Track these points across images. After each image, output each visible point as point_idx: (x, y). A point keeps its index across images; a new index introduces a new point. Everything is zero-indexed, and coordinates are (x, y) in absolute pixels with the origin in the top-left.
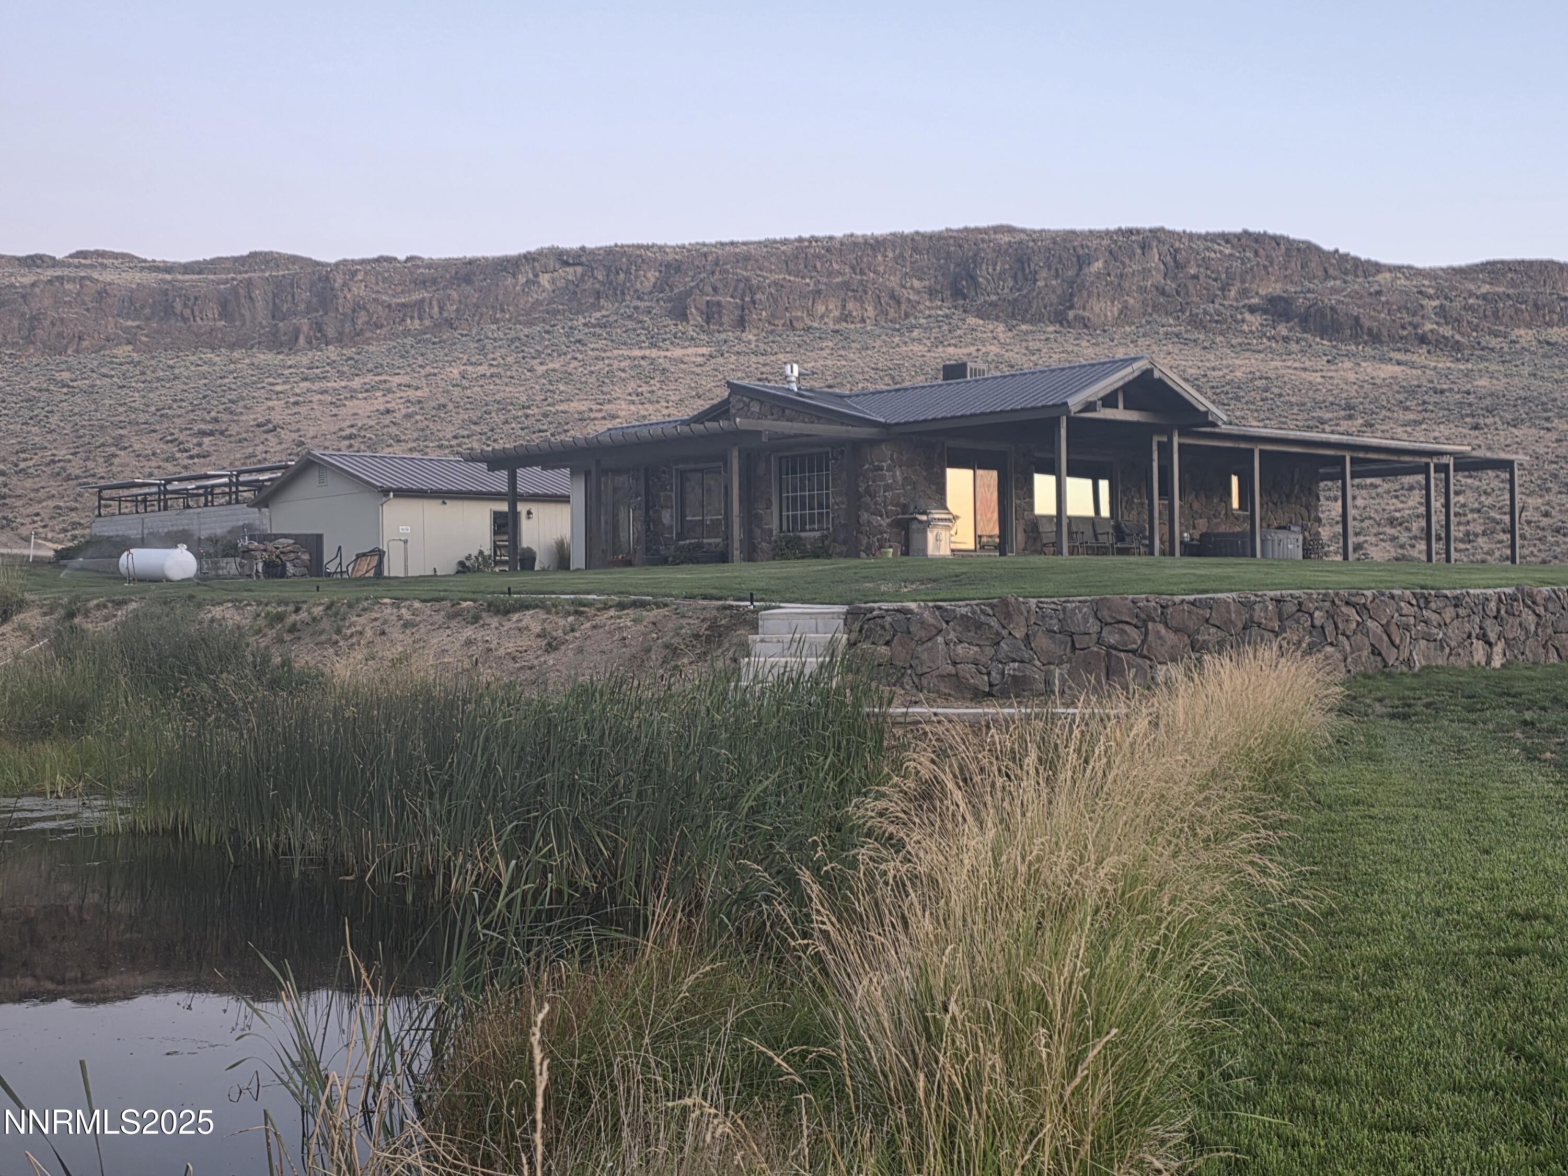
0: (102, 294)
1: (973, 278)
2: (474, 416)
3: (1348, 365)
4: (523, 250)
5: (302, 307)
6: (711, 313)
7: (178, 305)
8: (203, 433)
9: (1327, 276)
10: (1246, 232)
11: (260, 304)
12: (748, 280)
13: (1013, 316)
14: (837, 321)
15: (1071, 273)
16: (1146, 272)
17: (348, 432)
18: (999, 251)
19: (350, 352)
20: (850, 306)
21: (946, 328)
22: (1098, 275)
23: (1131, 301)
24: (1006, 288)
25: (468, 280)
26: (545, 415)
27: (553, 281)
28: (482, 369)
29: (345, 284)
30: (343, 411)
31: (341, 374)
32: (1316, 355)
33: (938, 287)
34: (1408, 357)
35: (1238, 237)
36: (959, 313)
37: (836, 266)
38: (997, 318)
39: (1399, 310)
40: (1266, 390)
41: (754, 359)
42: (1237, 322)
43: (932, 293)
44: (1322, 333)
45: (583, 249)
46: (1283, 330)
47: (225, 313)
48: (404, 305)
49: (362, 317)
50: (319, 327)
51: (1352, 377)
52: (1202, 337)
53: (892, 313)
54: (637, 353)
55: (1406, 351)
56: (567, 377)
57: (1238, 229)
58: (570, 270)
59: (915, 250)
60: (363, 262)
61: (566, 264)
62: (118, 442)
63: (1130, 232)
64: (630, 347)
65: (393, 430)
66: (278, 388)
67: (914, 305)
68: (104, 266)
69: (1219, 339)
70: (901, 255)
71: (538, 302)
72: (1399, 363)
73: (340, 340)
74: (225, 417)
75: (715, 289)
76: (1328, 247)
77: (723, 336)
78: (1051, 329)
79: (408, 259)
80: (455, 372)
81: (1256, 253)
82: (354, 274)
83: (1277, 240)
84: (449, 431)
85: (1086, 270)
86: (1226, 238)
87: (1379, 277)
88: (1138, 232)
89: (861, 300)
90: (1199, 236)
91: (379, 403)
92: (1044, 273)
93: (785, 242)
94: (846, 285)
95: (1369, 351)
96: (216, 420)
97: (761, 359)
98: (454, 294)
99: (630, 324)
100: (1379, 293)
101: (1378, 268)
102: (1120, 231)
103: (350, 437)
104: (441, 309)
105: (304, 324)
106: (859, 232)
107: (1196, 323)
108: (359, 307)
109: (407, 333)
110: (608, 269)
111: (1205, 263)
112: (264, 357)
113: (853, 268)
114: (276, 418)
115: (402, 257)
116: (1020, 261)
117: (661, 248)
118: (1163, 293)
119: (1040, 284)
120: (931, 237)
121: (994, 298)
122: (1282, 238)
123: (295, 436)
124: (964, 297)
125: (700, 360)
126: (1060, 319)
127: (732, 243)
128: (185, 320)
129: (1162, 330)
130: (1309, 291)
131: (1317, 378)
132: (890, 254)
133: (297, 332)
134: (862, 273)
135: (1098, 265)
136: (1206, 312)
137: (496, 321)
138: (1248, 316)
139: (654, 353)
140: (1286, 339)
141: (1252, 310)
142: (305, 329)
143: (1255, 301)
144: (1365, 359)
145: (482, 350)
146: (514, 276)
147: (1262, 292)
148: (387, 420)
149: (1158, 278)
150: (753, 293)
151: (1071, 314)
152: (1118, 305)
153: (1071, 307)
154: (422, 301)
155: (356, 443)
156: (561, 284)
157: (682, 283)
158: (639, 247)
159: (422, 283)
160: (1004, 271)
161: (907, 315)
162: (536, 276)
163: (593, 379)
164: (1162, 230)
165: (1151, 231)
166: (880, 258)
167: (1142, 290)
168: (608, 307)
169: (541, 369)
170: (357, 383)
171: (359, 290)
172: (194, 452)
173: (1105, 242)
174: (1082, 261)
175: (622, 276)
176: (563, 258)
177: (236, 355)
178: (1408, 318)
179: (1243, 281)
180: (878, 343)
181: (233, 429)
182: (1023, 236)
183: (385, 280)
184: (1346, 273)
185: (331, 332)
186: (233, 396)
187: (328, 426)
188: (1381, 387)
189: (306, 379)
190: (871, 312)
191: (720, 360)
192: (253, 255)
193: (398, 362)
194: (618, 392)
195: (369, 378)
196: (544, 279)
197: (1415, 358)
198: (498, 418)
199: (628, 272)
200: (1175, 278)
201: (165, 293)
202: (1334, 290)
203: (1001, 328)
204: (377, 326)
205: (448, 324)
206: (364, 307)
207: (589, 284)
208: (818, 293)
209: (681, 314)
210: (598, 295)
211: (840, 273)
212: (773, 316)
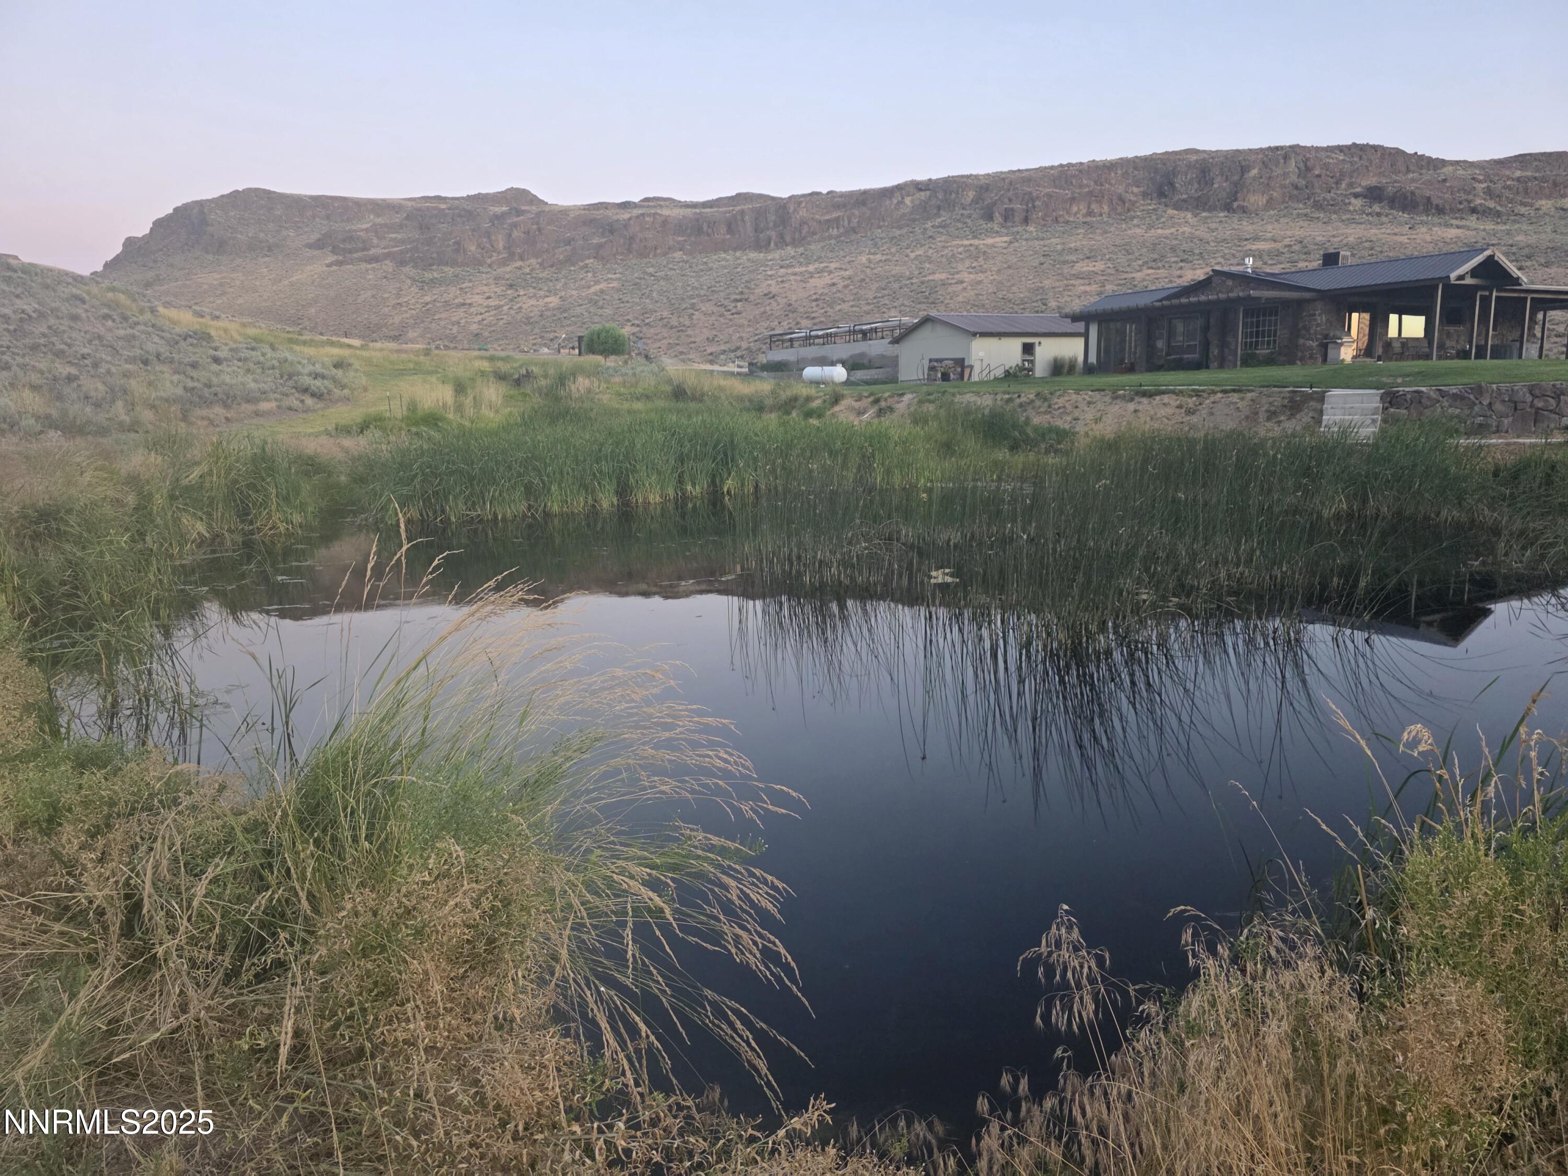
0: (665, 222)
1: (1172, 184)
2: (883, 284)
3: (1424, 229)
4: (895, 183)
5: (771, 224)
6: (1008, 216)
7: (705, 228)
8: (737, 301)
9: (1408, 171)
10: (1354, 144)
11: (748, 224)
12: (1031, 193)
13: (1197, 207)
14: (1085, 216)
15: (1236, 178)
16: (1285, 175)
17: (814, 297)
18: (1190, 166)
19: (801, 250)
20: (1093, 206)
21: (1154, 217)
22: (1254, 178)
23: (1275, 194)
24: (1193, 190)
25: (864, 203)
26: (923, 283)
27: (912, 201)
28: (878, 257)
29: (795, 210)
30: (808, 285)
31: (801, 264)
32: (1400, 224)
33: (1149, 191)
34: (1463, 223)
35: (1349, 147)
36: (1162, 207)
37: (1085, 182)
38: (1187, 209)
39: (1459, 191)
40: (1372, 249)
41: (1037, 243)
42: (1345, 204)
43: (1145, 195)
44: (1404, 209)
45: (930, 180)
46: (1376, 208)
47: (730, 230)
48: (828, 221)
49: (805, 229)
50: (781, 236)
51: (1428, 238)
52: (1322, 215)
53: (1119, 209)
54: (966, 242)
55: (1462, 218)
56: (929, 259)
57: (1350, 143)
58: (923, 194)
59: (1136, 168)
60: (803, 196)
61: (921, 190)
62: (693, 306)
63: (1277, 148)
64: (961, 239)
65: (838, 295)
66: (769, 273)
67: (1133, 203)
68: (661, 206)
69: (1334, 216)
70: (1126, 172)
71: (904, 215)
72: (1458, 227)
73: (794, 243)
74: (745, 290)
75: (1010, 200)
76: (1410, 151)
77: (1015, 229)
78: (1222, 214)
79: (829, 193)
80: (863, 259)
81: (1361, 158)
82: (800, 203)
83: (1375, 148)
84: (870, 295)
85: (1246, 176)
86: (1340, 149)
87: (1445, 170)
88: (1282, 148)
89: (1100, 202)
90: (1322, 149)
91: (827, 279)
92: (1219, 179)
93: (1052, 168)
94: (1091, 193)
95: (1436, 220)
96: (742, 293)
97: (1042, 243)
98: (856, 212)
99: (960, 225)
100: (1445, 181)
101: (1444, 163)
102: (1270, 149)
103: (816, 300)
104: (849, 222)
105: (773, 234)
106: (1098, 159)
107: (1318, 206)
108: (803, 223)
109: (830, 237)
110: (945, 192)
111: (1326, 166)
112: (753, 255)
113: (1096, 182)
114: (774, 290)
115: (824, 194)
116: (1204, 172)
117: (977, 176)
118: (1296, 188)
119: (1216, 186)
120: (1145, 159)
121: (1185, 196)
122: (1379, 146)
123: (785, 300)
124: (1166, 196)
125: (1005, 245)
126: (1228, 208)
127: (1019, 171)
128: (708, 235)
129: (1295, 212)
130: (1396, 181)
131: (1404, 239)
132: (1119, 172)
133: (770, 240)
134: (1101, 185)
135: (1254, 172)
136: (1324, 199)
137: (880, 227)
138: (1353, 200)
139: (976, 242)
140: (1379, 215)
141: (1356, 196)
142: (774, 237)
143: (1359, 190)
144: (1434, 225)
145: (875, 245)
146: (890, 199)
147: (1364, 183)
148: (834, 289)
149: (1294, 178)
150: (1034, 201)
151: (1235, 205)
152: (1266, 197)
153: (1236, 200)
154: (838, 217)
155: (820, 302)
156: (917, 202)
157: (990, 198)
158: (963, 176)
159: (837, 207)
160: (1192, 179)
161: (1129, 210)
162: (903, 198)
163: (944, 260)
164: (1298, 146)
165: (1290, 147)
166: (1112, 174)
167: (1283, 187)
168: (945, 216)
169: (912, 255)
170: (811, 268)
171: (803, 213)
172: (734, 311)
173: (1260, 156)
174: (1244, 170)
175: (953, 195)
176: (918, 186)
177: (738, 254)
178: (1464, 197)
179: (1351, 177)
180: (1112, 229)
181: (752, 298)
182: (1206, 156)
183: (817, 206)
184: (1421, 168)
185: (788, 239)
186: (746, 278)
188: (1449, 244)
189: (782, 267)
190: (1106, 208)
191: (1016, 244)
192: (739, 195)
193: (830, 255)
194: (960, 267)
195: (817, 265)
196: (908, 200)
197: (1468, 223)
198: (896, 286)
199: (957, 193)
200: (1304, 178)
201: (697, 220)
202: (1413, 180)
203: (1189, 215)
204: (814, 233)
205: (854, 230)
206: (806, 223)
207: (933, 202)
208: (1073, 199)
209: (990, 217)
210: (939, 208)
211: (1088, 186)
212: (1046, 215)
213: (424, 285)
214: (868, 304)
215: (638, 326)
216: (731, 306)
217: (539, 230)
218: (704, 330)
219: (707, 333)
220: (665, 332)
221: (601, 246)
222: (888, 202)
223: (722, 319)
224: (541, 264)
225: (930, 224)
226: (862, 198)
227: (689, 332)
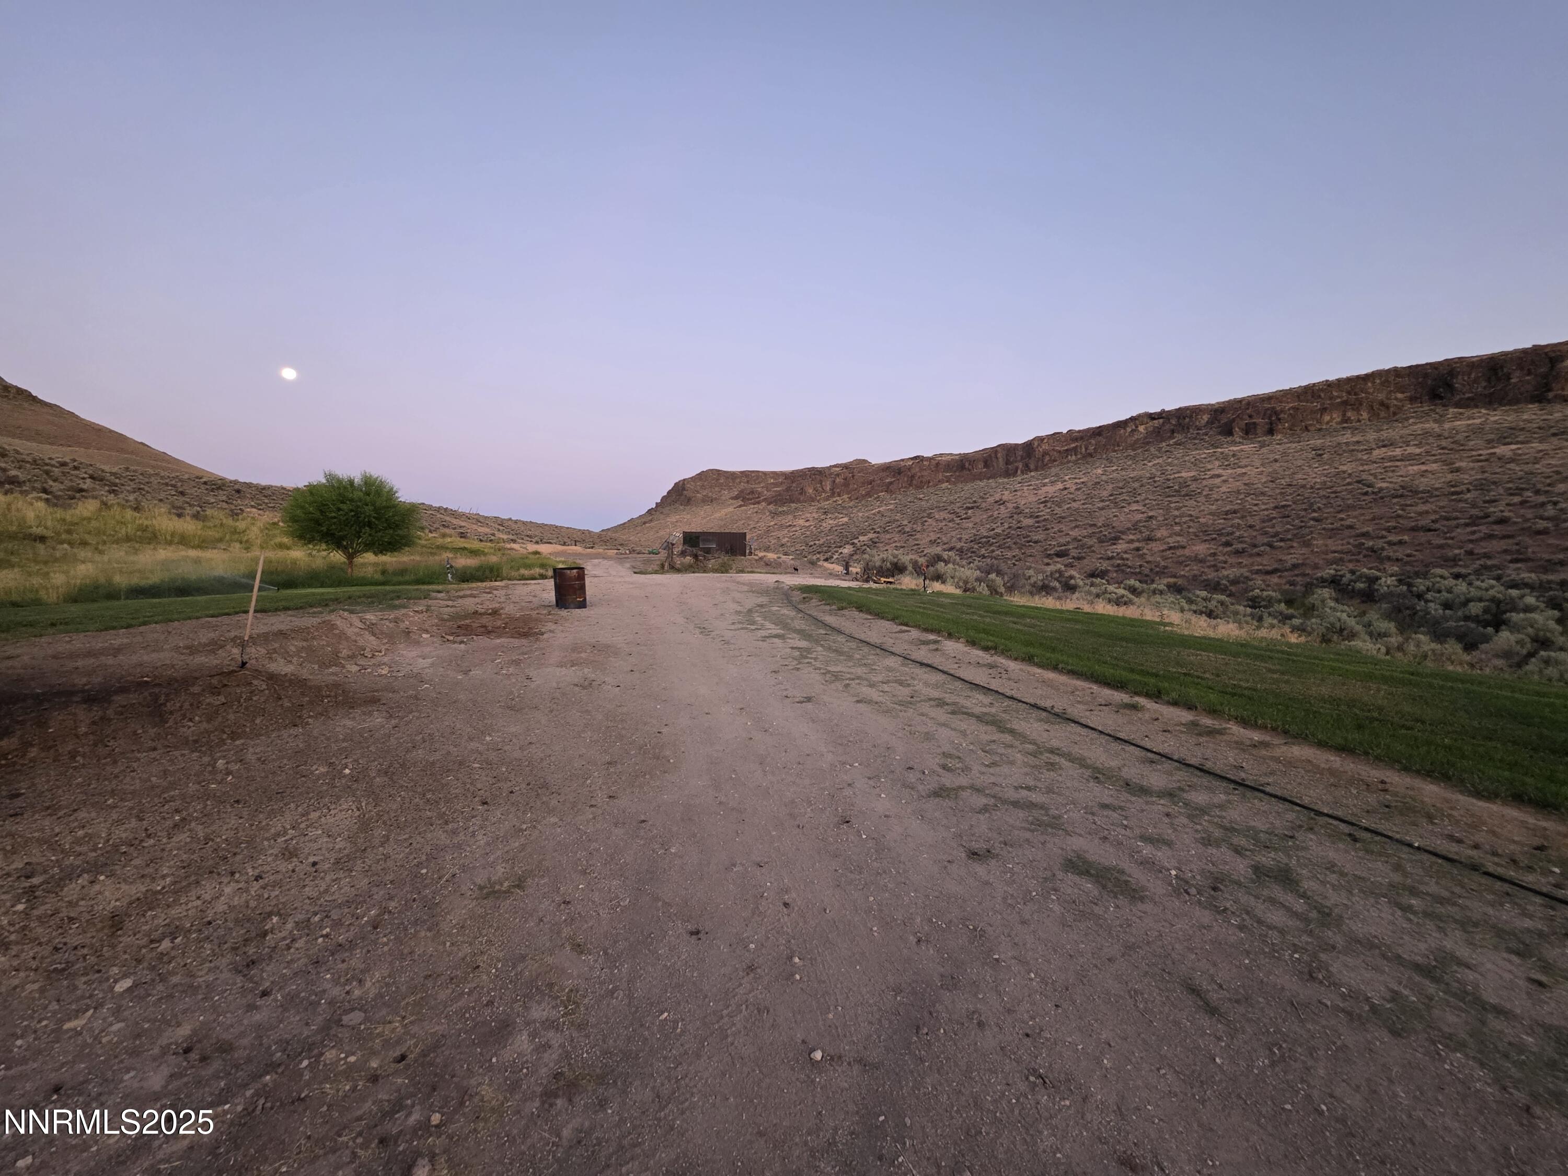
1: (1449, 386)
4: (1129, 416)
5: (1019, 458)
6: (1249, 429)
7: (967, 465)
8: (969, 508)
11: (1001, 460)
12: (1273, 408)
13: (1492, 403)
14: (1340, 423)
15: (1544, 370)
19: (1041, 472)
20: (1349, 414)
24: (1481, 388)
27: (1146, 429)
28: (1114, 468)
29: (1039, 445)
30: (1040, 492)
31: (1038, 480)
33: (1418, 395)
36: (1439, 407)
37: (1335, 394)
38: (1477, 406)
43: (1412, 399)
45: (1163, 411)
47: (986, 465)
48: (1067, 450)
49: (1047, 458)
50: (1027, 465)
53: (1382, 414)
54: (1208, 451)
56: (1170, 465)
58: (1156, 422)
61: (1154, 419)
64: (1202, 449)
65: (1070, 496)
67: (1399, 407)
71: (1138, 439)
73: (1036, 469)
75: (1250, 417)
77: (1259, 439)
78: (1533, 406)
80: (1099, 471)
84: (1105, 494)
89: (1358, 410)
91: (1060, 486)
92: (1517, 373)
94: (1345, 403)
98: (1093, 442)
99: (1197, 440)
104: (1086, 449)
105: (1020, 465)
108: (1045, 453)
109: (1069, 462)
110: (1179, 418)
112: (1003, 481)
113: (1349, 393)
114: (1005, 498)
115: (1065, 431)
119: (1515, 380)
121: (1470, 395)
124: (1443, 398)
125: (1254, 449)
126: (1540, 399)
128: (969, 470)
133: (1017, 469)
134: (1357, 394)
137: (1115, 450)
139: (1220, 450)
142: (1021, 467)
145: (1110, 462)
146: (1125, 429)
148: (1065, 492)
150: (1277, 415)
151: (1550, 395)
153: (1549, 391)
154: (1077, 446)
156: (1151, 429)
157: (1224, 419)
159: (1076, 440)
160: (1477, 378)
161: (1394, 414)
162: (1137, 427)
163: (1188, 463)
166: (1370, 384)
168: (1179, 437)
170: (1047, 481)
171: (1045, 447)
172: (964, 517)
175: (1187, 420)
176: (1152, 417)
177: (989, 481)
181: (984, 505)
185: (1032, 466)
187: (1033, 498)
190: (1365, 414)
193: (1066, 471)
194: (1209, 466)
195: (1052, 479)
196: (1141, 428)
199: (1191, 418)
201: (962, 461)
204: (1055, 461)
205: (1091, 455)
206: (1048, 454)
207: (1167, 427)
208: (1324, 410)
209: (1230, 433)
210: (1173, 432)
211: (1338, 397)
212: (1293, 425)
213: (774, 514)
214: (1103, 501)
215: (878, 532)
216: (962, 513)
217: (853, 476)
218: (932, 534)
219: (933, 536)
220: (897, 537)
221: (891, 483)
222: (1122, 431)
223: (951, 524)
224: (849, 498)
225: (1164, 444)
226: (1098, 432)
227: (918, 536)
